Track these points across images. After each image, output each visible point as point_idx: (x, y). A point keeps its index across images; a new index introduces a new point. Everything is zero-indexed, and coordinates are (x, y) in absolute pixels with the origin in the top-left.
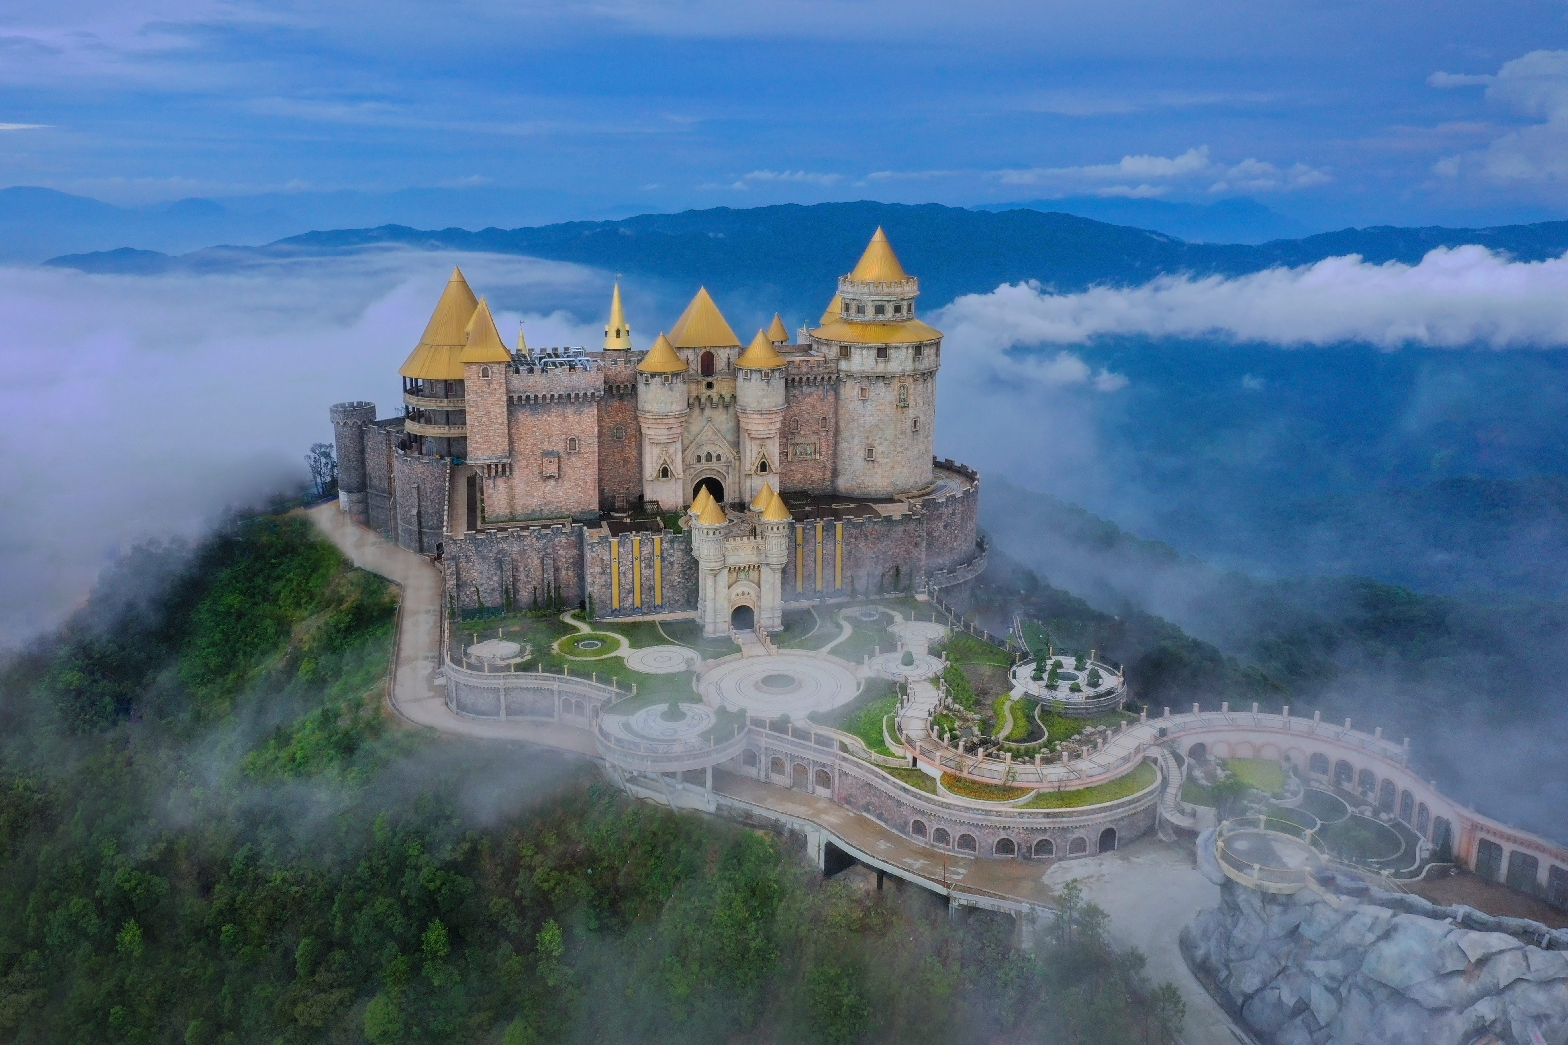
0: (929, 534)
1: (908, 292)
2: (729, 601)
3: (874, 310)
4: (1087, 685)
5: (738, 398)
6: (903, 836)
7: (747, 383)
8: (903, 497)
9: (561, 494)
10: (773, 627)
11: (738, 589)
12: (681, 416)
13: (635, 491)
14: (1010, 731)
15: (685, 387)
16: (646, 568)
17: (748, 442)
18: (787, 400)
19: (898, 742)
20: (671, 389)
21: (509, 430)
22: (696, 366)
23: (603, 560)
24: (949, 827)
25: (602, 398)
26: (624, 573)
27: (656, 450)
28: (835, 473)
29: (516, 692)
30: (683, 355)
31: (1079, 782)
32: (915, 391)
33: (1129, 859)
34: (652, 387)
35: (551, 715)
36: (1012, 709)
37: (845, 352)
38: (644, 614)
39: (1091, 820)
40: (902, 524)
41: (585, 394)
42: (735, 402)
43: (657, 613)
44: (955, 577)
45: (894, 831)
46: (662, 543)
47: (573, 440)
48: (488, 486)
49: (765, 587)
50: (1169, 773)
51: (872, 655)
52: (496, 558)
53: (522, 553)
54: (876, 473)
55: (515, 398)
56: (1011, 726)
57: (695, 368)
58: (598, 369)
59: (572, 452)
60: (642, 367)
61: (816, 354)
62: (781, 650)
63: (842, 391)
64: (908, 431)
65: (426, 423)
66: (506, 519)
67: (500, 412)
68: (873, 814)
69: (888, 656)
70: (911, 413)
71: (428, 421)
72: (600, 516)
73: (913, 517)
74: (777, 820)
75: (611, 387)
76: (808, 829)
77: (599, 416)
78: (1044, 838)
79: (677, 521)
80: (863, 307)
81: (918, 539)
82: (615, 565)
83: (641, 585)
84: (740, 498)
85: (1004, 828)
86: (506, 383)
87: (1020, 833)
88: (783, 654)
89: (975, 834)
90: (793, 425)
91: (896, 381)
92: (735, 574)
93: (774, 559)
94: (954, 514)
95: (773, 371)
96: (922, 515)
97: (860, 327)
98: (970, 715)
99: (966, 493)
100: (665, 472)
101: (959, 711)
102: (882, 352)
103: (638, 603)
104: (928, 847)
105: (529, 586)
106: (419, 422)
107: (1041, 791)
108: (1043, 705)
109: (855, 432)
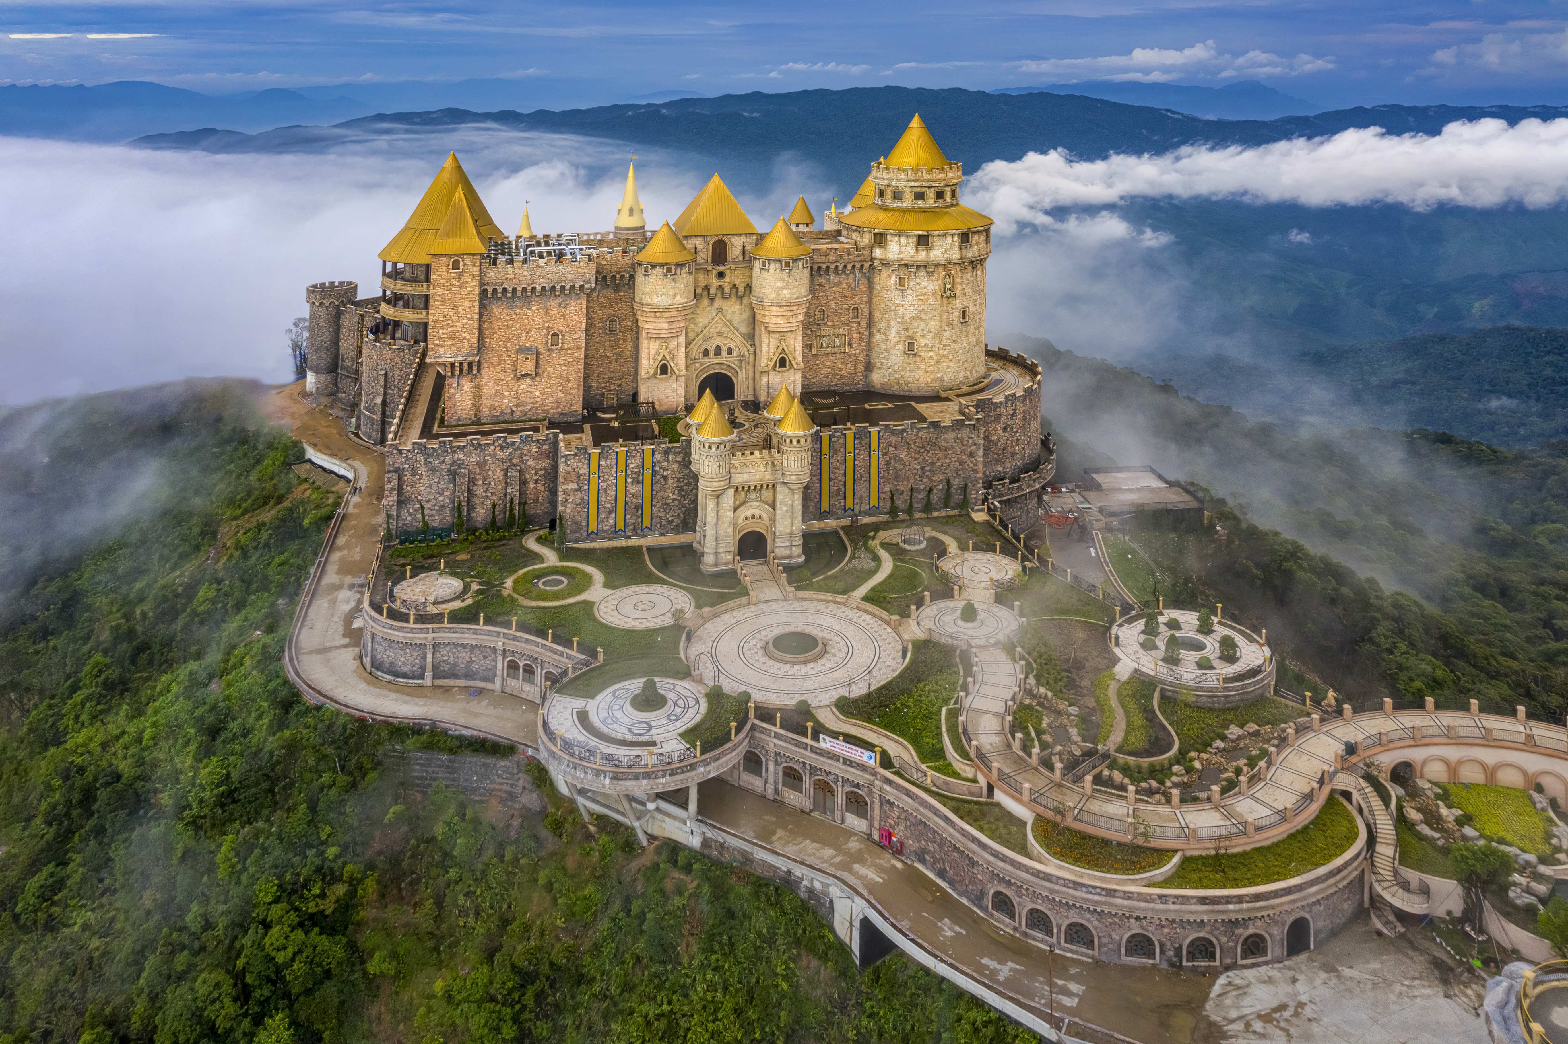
0: (986, 438)
1: (952, 178)
2: (735, 525)
3: (913, 197)
4: (1220, 658)
5: (754, 288)
6: (978, 912)
7: (764, 274)
8: (951, 394)
9: (537, 393)
10: (790, 557)
11: (747, 511)
12: (684, 309)
13: (628, 388)
14: (1122, 734)
15: (691, 278)
16: (632, 483)
17: (764, 336)
18: (812, 290)
19: (965, 755)
20: (674, 280)
21: (480, 325)
22: (705, 254)
23: (579, 475)
24: (1050, 910)
25: (592, 290)
26: (605, 490)
27: (654, 346)
28: (869, 367)
29: (448, 648)
30: (690, 244)
31: (1244, 840)
32: (964, 280)
33: (1336, 971)
34: (652, 279)
35: (492, 681)
36: (1119, 694)
37: (880, 239)
38: (628, 537)
39: (1272, 907)
40: (953, 430)
41: (572, 287)
42: (750, 292)
43: (644, 536)
44: (1019, 488)
45: (964, 901)
46: (653, 455)
47: (555, 335)
48: (450, 386)
49: (781, 510)
50: (1375, 819)
51: (920, 603)
52: (449, 470)
53: (482, 464)
54: (919, 368)
55: (490, 290)
56: (1123, 725)
57: (705, 257)
58: (589, 260)
59: (554, 347)
60: (641, 257)
61: (845, 241)
62: (800, 594)
63: (876, 280)
64: (955, 322)
65: (404, 307)
66: (469, 422)
67: (469, 307)
68: (932, 868)
69: (942, 604)
70: (958, 303)
71: (406, 306)
72: (584, 417)
73: (967, 423)
74: (789, 872)
75: (605, 277)
76: (835, 891)
77: (588, 308)
78: (1201, 935)
79: (675, 425)
80: (900, 193)
81: (973, 447)
82: (594, 480)
83: (626, 504)
84: (755, 395)
85: (1138, 918)
86: (480, 276)
87: (1163, 926)
88: (803, 599)
89: (1093, 924)
90: (819, 316)
91: (940, 269)
92: (743, 494)
93: (793, 477)
94: (1014, 414)
95: (795, 260)
96: (978, 420)
97: (897, 214)
98: (1062, 705)
99: (1028, 391)
100: (664, 369)
101: (1046, 697)
102: (923, 240)
103: (620, 525)
104: (1018, 935)
105: (488, 502)
106: (395, 306)
107: (1188, 854)
108: (1162, 689)
109: (893, 323)
